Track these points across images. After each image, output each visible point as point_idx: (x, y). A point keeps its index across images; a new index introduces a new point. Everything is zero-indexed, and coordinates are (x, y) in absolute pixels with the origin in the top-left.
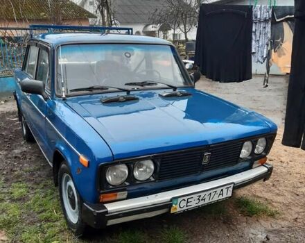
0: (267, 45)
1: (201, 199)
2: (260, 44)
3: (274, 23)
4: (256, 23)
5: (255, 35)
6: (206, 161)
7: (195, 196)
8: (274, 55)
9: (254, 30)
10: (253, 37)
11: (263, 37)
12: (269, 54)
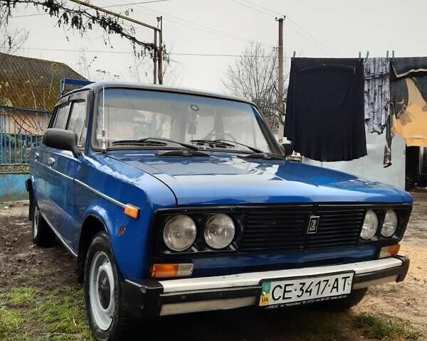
0: (386, 109)
1: (305, 289)
2: (376, 107)
3: (394, 80)
4: (369, 80)
5: (368, 96)
6: (312, 228)
7: (297, 283)
8: (396, 122)
9: (366, 89)
10: (366, 98)
11: (378, 98)
12: (389, 121)
